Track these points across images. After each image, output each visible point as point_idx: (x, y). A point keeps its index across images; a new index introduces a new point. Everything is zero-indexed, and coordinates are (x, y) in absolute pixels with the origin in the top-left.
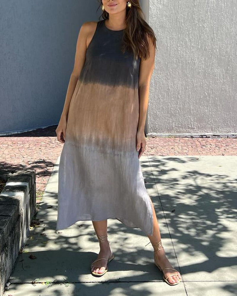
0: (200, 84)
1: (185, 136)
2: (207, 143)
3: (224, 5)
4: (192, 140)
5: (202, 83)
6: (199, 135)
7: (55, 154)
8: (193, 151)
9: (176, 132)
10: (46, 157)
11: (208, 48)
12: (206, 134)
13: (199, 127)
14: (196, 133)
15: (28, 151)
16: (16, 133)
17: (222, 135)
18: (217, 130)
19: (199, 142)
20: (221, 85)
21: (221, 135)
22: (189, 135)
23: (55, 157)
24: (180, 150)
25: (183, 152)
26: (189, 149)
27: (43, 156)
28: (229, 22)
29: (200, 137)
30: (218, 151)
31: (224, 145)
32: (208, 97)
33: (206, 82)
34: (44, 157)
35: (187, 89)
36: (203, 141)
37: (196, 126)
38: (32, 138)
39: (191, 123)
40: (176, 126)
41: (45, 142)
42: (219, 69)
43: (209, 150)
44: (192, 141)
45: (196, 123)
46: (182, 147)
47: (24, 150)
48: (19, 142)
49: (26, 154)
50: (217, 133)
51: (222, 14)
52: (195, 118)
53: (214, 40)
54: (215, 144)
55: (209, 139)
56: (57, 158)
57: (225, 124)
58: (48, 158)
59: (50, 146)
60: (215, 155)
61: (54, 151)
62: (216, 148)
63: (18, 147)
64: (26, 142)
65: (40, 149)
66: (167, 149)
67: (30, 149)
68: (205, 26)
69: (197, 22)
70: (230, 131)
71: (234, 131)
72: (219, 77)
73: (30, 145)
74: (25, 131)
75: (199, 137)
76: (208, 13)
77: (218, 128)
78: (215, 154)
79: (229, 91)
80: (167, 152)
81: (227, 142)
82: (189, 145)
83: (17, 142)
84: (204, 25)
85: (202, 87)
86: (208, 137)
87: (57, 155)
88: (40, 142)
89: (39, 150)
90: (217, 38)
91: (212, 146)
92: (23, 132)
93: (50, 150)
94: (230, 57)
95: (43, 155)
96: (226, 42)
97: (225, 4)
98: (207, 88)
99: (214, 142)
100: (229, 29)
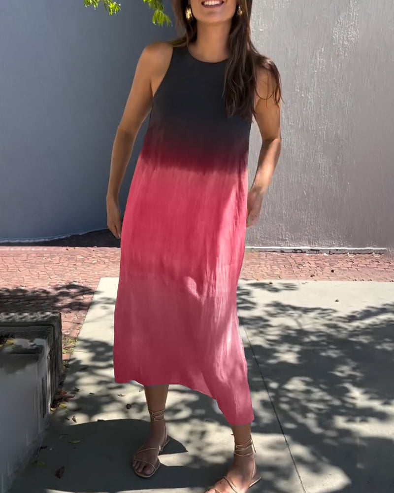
0: (298, 180)
1: (273, 250)
2: (304, 261)
3: (336, 68)
4: (282, 255)
5: (300, 179)
6: (291, 249)
7: (96, 273)
8: (287, 273)
9: (261, 245)
10: (83, 278)
11: (311, 128)
12: (302, 248)
13: (292, 238)
14: (288, 246)
15: (58, 268)
16: (43, 240)
17: (323, 250)
18: (316, 243)
19: (293, 259)
20: (325, 182)
21: (321, 249)
22: (278, 249)
23: (96, 279)
24: (269, 271)
25: (274, 274)
26: (280, 269)
27: (78, 277)
28: (342, 92)
29: (293, 252)
30: (321, 273)
31: (328, 264)
32: (307, 198)
33: (306, 176)
34: (80, 279)
35: (279, 186)
36: (297, 257)
37: (288, 237)
38: (64, 249)
39: (281, 233)
40: (261, 237)
41: (83, 255)
42: (325, 159)
43: (308, 271)
44: (284, 257)
45: (289, 234)
46: (271, 266)
47: (53, 267)
48: (45, 253)
49: (54, 273)
50: (316, 247)
51: (334, 80)
52: (288, 227)
53: (320, 118)
54: (315, 263)
55: (305, 254)
56: (98, 280)
57: (328, 235)
58: (86, 280)
59: (89, 261)
60: (319, 280)
61: (95, 269)
62: (318, 268)
63: (43, 262)
64: (56, 255)
65: (75, 266)
66: (251, 268)
67: (60, 266)
68: (310, 97)
69: (299, 91)
70: (334, 245)
71: (339, 245)
72: (324, 171)
73: (60, 258)
74: (56, 238)
75: (291, 251)
76: (315, 78)
77: (318, 240)
78: (319, 278)
79: (336, 190)
80: (252, 273)
81: (331, 259)
82: (280, 264)
83: (43, 254)
84: (308, 95)
85: (301, 183)
86: (303, 251)
87: (99, 275)
88: (75, 254)
89: (73, 267)
90: (324, 115)
91: (312, 265)
92: (52, 239)
93: (89, 268)
94: (341, 142)
95: (79, 275)
96: (336, 120)
97: (338, 65)
98: (307, 186)
99: (313, 259)
100: (342, 102)
